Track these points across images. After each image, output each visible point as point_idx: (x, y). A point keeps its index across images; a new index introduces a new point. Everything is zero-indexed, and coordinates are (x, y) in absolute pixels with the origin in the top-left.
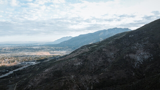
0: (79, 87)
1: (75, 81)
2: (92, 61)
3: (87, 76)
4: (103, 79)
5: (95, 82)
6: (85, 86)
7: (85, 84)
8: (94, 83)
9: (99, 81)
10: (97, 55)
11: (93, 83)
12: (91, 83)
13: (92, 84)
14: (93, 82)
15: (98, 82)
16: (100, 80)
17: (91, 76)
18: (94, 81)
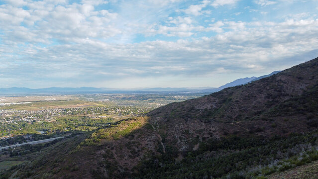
0: (163, 141)
1: (160, 128)
2: (237, 101)
3: (194, 122)
4: (236, 133)
5: (210, 138)
6: (179, 141)
7: (180, 138)
8: (207, 140)
9: (223, 136)
10: (256, 89)
11: (204, 139)
12: (198, 137)
13: (201, 140)
14: (205, 136)
15: (218, 137)
16: (226, 134)
17: (205, 122)
18: (209, 134)
